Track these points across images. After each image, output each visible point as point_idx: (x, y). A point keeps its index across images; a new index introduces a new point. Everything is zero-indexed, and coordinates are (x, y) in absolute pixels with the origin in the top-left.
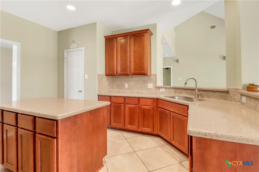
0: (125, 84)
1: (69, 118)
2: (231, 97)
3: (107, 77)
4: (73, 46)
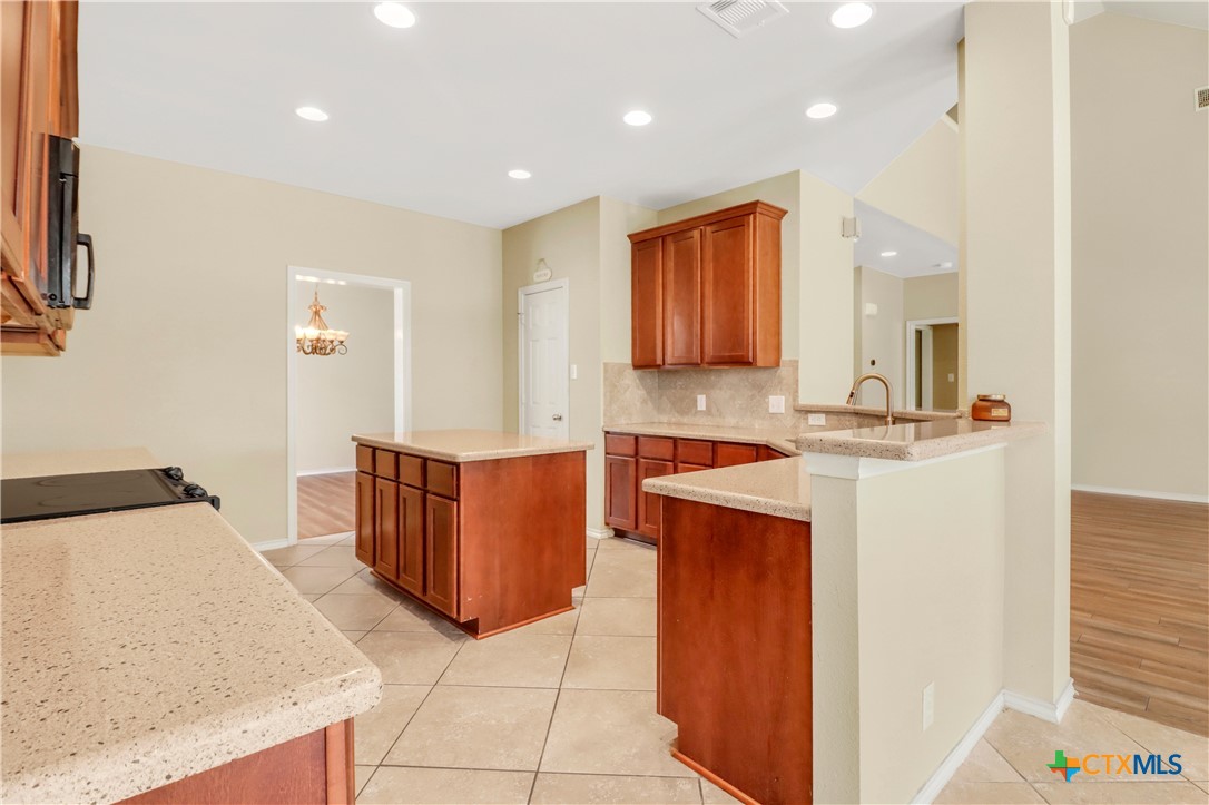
0: (699, 397)
1: (483, 462)
3: (639, 372)
4: (540, 274)
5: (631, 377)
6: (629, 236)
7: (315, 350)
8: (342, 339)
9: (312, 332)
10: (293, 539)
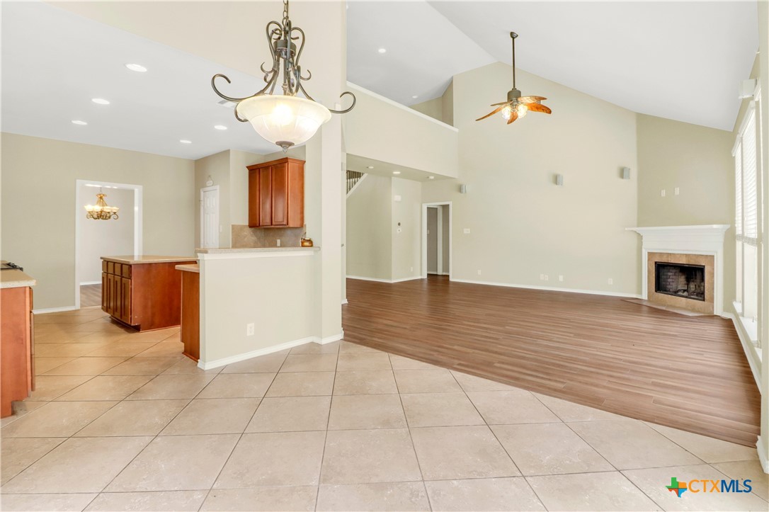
3: (253, 229)
4: (209, 183)
5: (248, 232)
6: (247, 167)
7: (98, 218)
8: (115, 211)
9: (98, 208)
10: (77, 306)
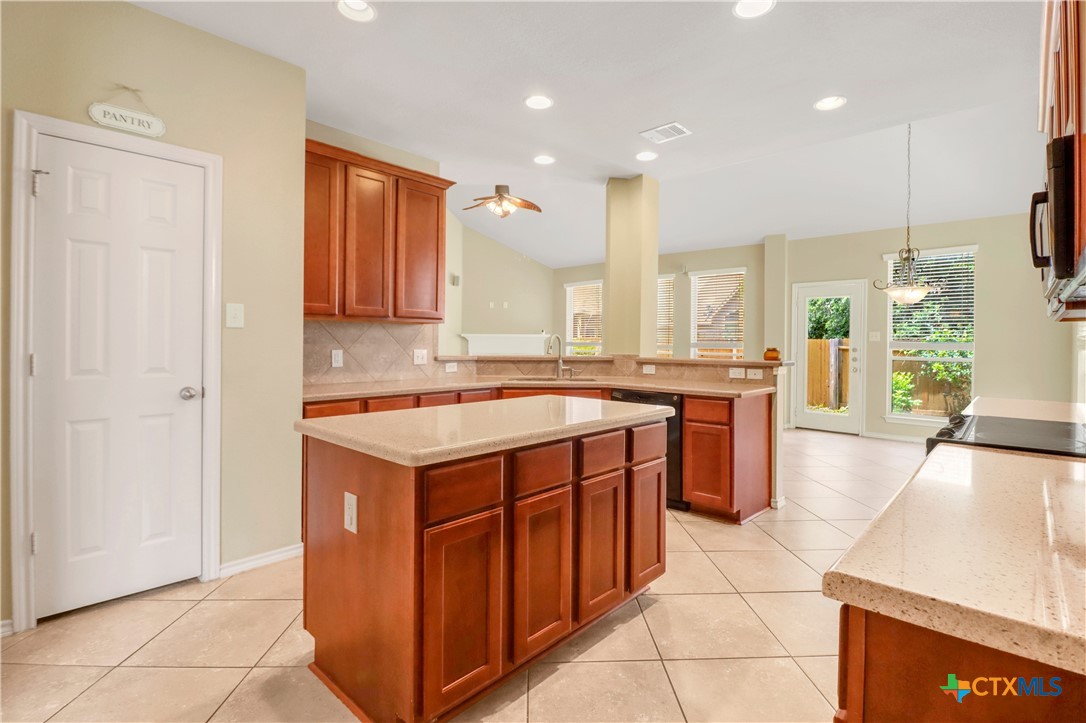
0: (334, 352)
2: (616, 369)
